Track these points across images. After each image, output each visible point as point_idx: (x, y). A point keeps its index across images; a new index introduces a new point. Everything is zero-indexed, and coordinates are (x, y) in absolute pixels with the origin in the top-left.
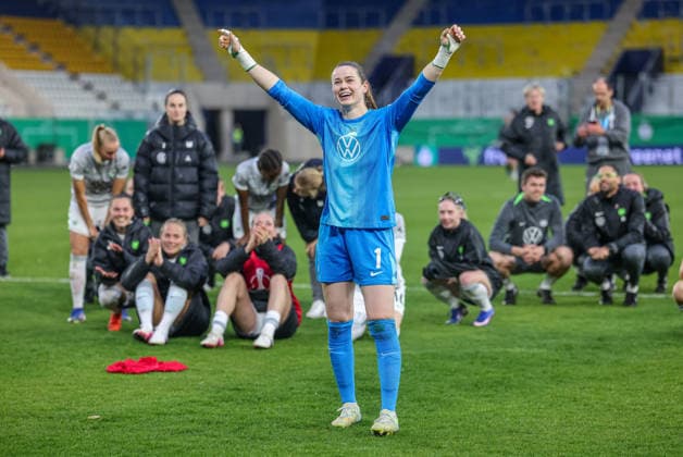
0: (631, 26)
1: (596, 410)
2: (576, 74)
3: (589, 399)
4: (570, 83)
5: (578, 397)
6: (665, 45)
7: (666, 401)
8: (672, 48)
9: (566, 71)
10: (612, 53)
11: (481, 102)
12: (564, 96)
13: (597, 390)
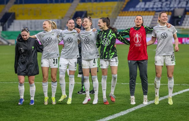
0: (78, 5)
1: (47, 118)
2: (62, 18)
3: (45, 114)
4: (61, 20)
5: (42, 114)
6: (87, 10)
7: (67, 114)
8: (89, 11)
9: (60, 17)
10: (73, 12)
11: (35, 26)
12: (59, 24)
13: (48, 112)
